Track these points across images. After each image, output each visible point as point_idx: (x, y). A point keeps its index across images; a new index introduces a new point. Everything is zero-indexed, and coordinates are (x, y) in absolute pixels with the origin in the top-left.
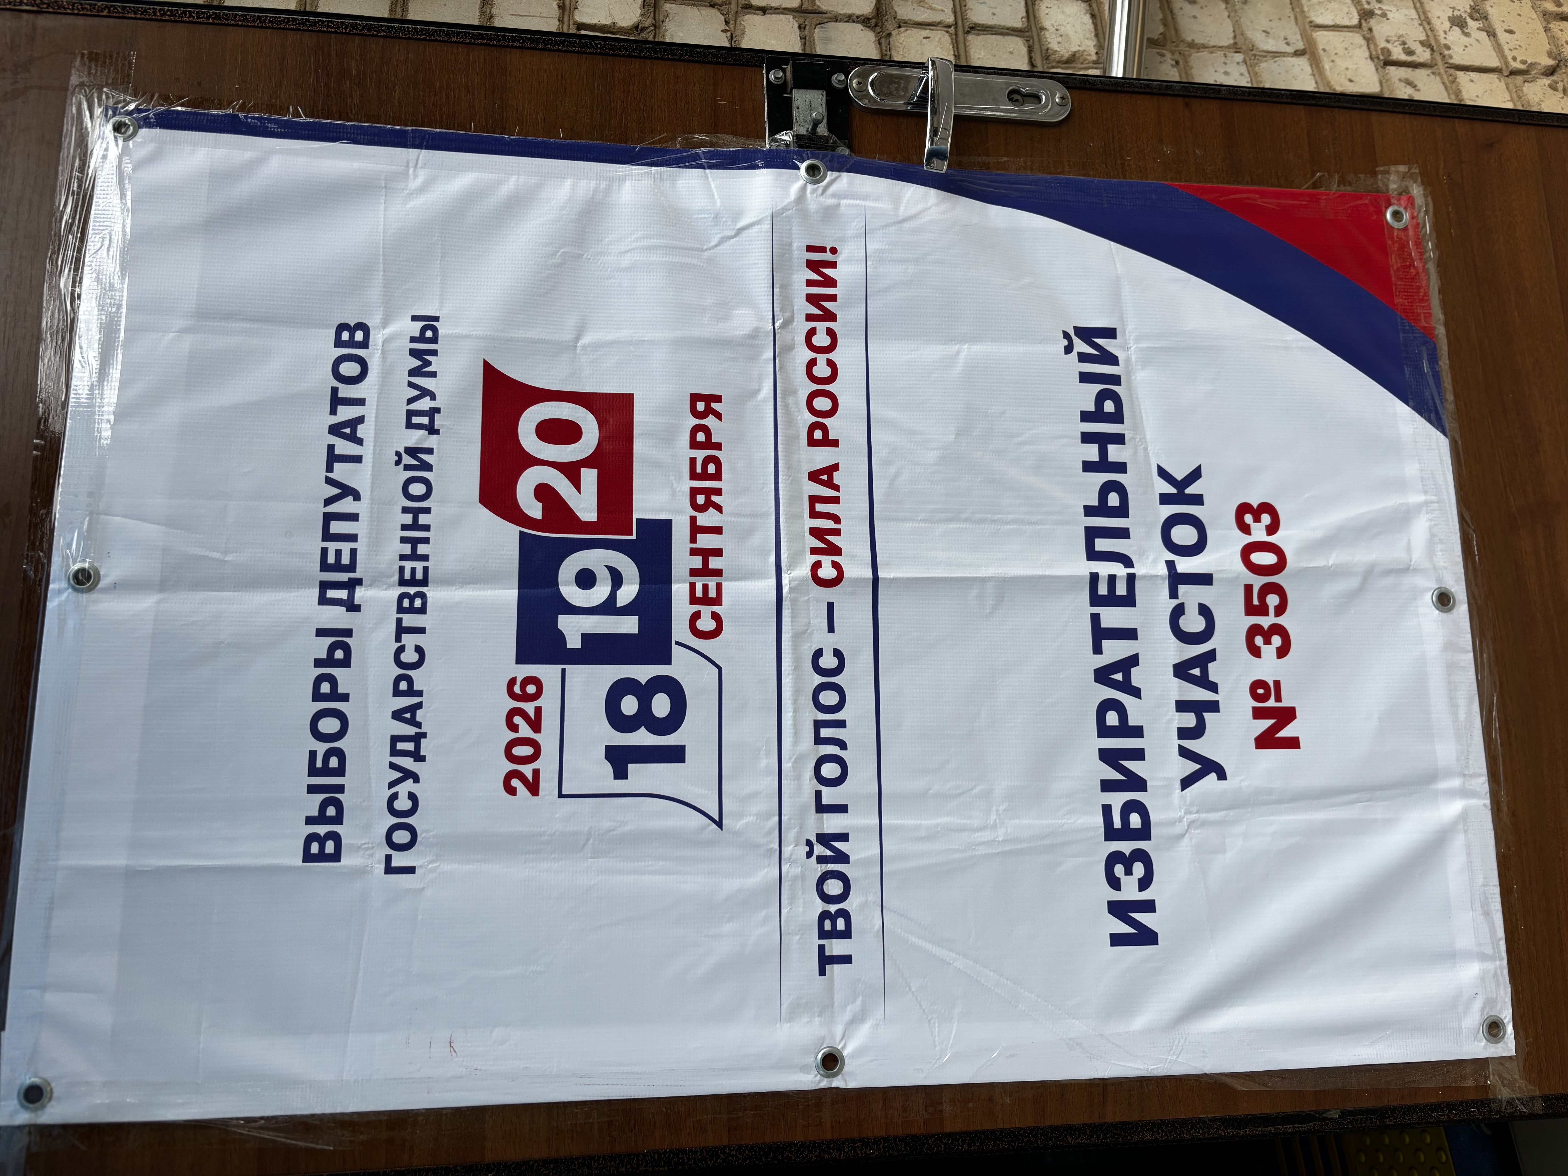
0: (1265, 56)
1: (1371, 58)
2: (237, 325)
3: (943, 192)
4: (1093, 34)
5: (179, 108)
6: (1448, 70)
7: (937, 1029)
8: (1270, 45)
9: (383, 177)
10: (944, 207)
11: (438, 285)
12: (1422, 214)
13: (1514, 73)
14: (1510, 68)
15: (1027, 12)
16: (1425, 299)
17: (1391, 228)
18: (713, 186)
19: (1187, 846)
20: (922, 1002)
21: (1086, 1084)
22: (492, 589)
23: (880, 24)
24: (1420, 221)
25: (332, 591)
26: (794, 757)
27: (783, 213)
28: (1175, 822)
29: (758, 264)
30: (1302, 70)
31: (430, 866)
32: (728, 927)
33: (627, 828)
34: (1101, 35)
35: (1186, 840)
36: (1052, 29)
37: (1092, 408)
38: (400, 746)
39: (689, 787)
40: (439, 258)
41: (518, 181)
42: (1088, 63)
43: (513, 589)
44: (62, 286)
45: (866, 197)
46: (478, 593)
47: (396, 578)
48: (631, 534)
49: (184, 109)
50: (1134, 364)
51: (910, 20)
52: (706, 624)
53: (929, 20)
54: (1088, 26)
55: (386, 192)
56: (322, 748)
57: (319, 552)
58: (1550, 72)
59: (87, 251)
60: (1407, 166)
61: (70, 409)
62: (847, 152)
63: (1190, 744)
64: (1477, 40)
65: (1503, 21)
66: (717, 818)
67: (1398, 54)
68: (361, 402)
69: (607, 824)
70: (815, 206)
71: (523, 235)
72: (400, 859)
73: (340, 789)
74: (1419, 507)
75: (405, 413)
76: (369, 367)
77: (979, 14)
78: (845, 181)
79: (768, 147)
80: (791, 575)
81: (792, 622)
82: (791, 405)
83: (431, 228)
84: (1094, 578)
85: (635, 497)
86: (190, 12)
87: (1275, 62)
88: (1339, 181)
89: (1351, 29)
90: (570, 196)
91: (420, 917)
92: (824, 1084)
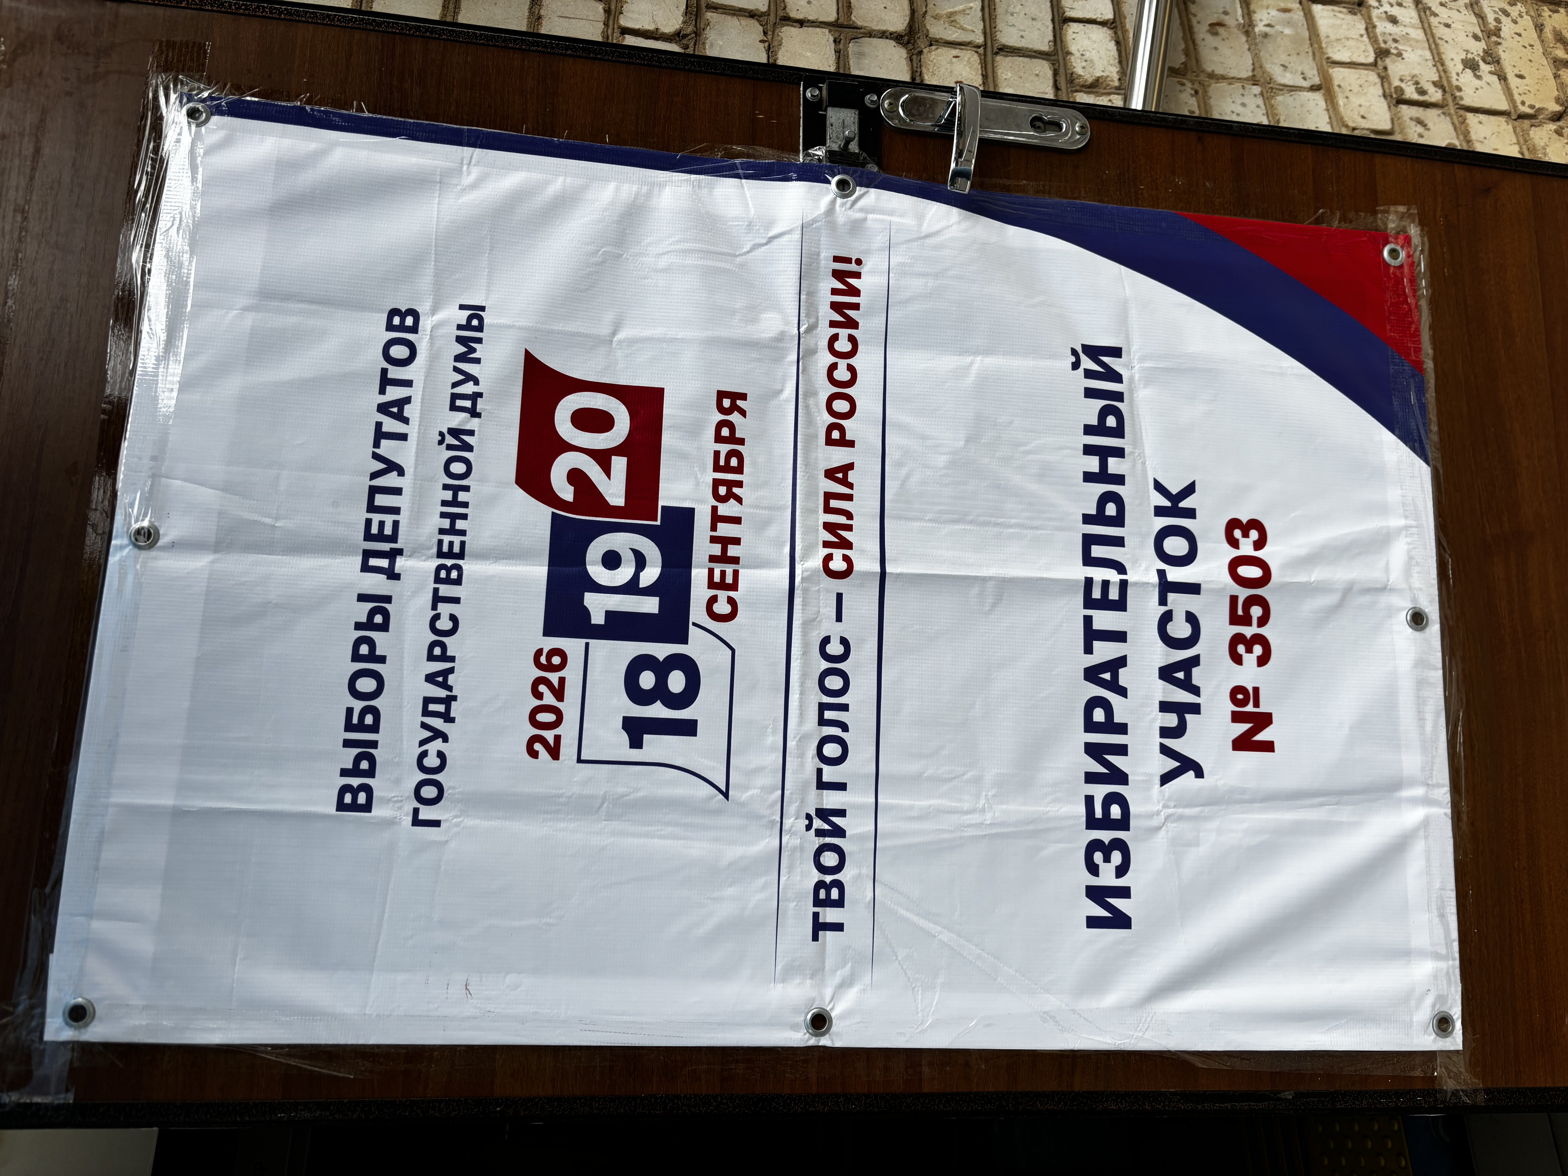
0: (1281, 90)
1: (1385, 96)
2: (296, 306)
3: (965, 211)
4: (1117, 61)
5: (248, 98)
6: (1458, 110)
7: (920, 997)
8: (1287, 79)
9: (438, 173)
10: (965, 225)
11: (485, 277)
12: (1418, 253)
13: (1522, 117)
14: (1519, 112)
15: (1055, 36)
16: (1417, 334)
17: (1387, 265)
18: (748, 196)
19: (1163, 838)
20: (907, 971)
21: (1056, 1054)
22: (523, 565)
23: (912, 41)
24: (1416, 260)
25: (375, 559)
26: (799, 736)
27: (813, 224)
28: (1153, 815)
29: (787, 271)
30: (1317, 104)
31: (454, 820)
32: (730, 891)
33: (641, 794)
34: (1124, 63)
35: (1162, 833)
36: (1077, 54)
37: (1095, 422)
38: (432, 707)
39: (700, 759)
40: (488, 252)
41: (564, 182)
42: (1111, 89)
43: (544, 566)
44: (134, 260)
45: (891, 213)
46: (511, 568)
47: (434, 550)
48: (656, 520)
49: (257, 99)
50: (1137, 382)
51: (941, 39)
52: (723, 607)
53: (959, 40)
54: (1112, 52)
55: (440, 187)
56: (358, 705)
57: (364, 522)
58: (1557, 117)
59: (158, 230)
60: (1406, 207)
61: (137, 377)
62: (875, 169)
63: (1171, 743)
64: (1488, 84)
65: (1514, 66)
66: (724, 790)
67: (1410, 93)
68: (408, 383)
69: (621, 790)
70: (843, 219)
71: (567, 233)
72: (426, 813)
73: (374, 744)
74: (1399, 531)
75: (450, 396)
76: (418, 351)
77: (1008, 36)
78: (873, 197)
79: (801, 160)
80: (804, 566)
81: (803, 610)
82: (811, 406)
83: (482, 223)
84: (1089, 582)
85: (662, 485)
86: (263, 7)
87: (1291, 95)
88: (1340, 218)
89: (1367, 67)
90: (613, 199)
91: (443, 868)
92: (812, 1042)
